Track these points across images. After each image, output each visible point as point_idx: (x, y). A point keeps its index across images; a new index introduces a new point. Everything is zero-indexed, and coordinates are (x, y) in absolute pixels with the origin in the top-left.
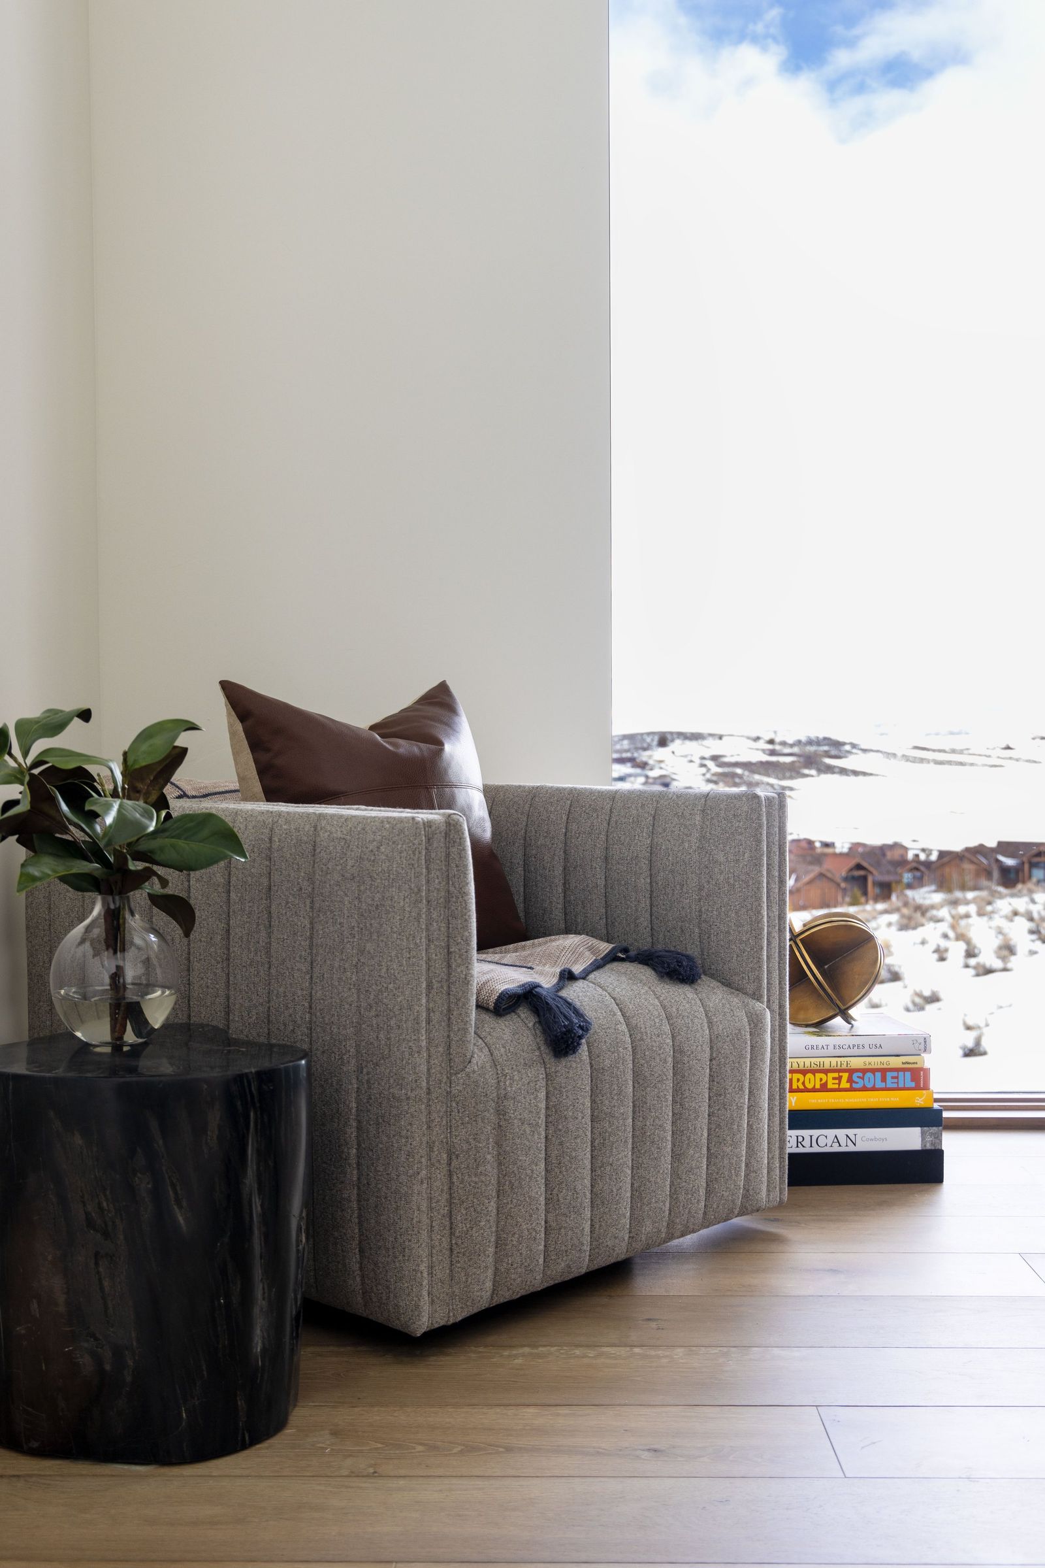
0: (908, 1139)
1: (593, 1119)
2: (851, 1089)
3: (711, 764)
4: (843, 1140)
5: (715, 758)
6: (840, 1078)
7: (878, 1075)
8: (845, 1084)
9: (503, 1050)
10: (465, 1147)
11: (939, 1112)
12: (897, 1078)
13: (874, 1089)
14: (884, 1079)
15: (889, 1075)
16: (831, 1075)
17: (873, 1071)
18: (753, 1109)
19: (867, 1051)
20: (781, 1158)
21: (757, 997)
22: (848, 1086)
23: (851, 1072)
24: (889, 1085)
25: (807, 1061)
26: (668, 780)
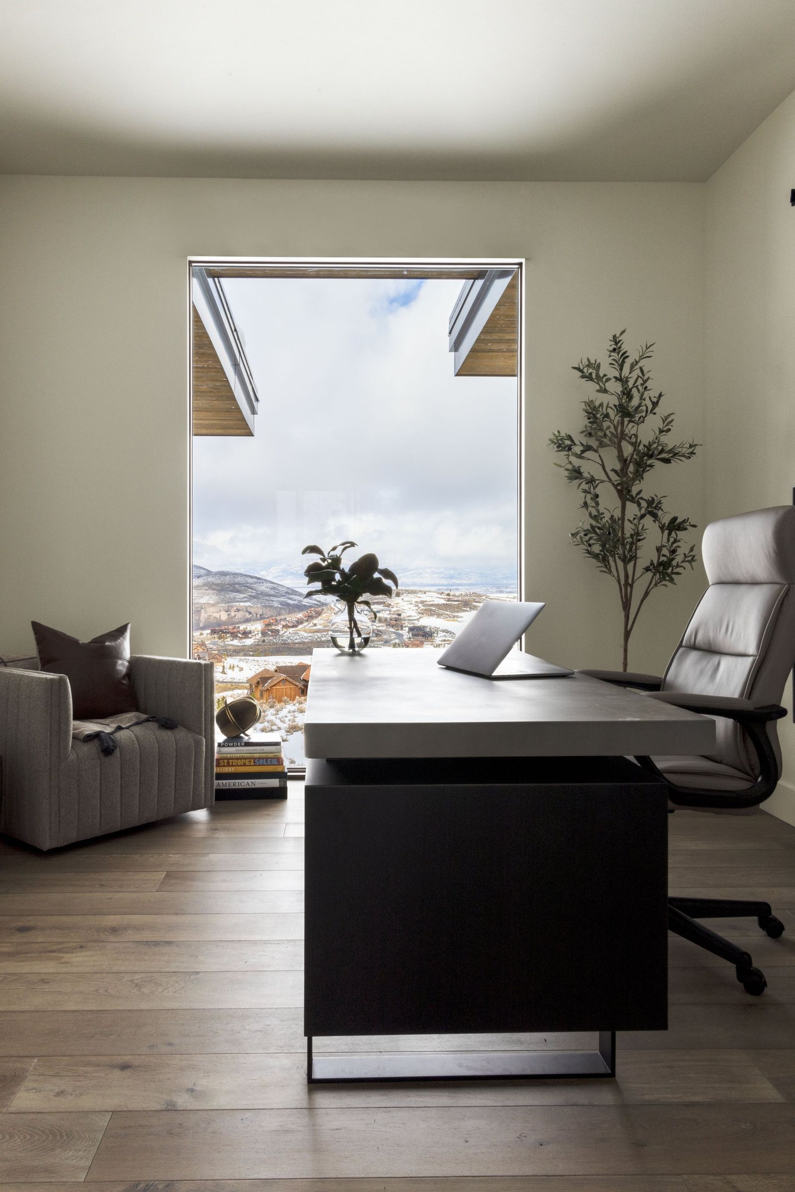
0: (274, 783)
1: (121, 777)
2: (255, 765)
3: (420, 605)
4: (250, 784)
5: (422, 602)
6: (250, 761)
7: (265, 760)
8: (252, 763)
9: (82, 754)
10: (65, 787)
11: (287, 773)
12: (272, 761)
13: (263, 765)
14: (267, 762)
15: (269, 760)
16: (247, 760)
17: (263, 759)
18: (196, 773)
19: (259, 752)
20: (212, 790)
21: (201, 734)
22: (253, 764)
23: (255, 759)
24: (269, 764)
25: (238, 755)
26: (400, 612)
